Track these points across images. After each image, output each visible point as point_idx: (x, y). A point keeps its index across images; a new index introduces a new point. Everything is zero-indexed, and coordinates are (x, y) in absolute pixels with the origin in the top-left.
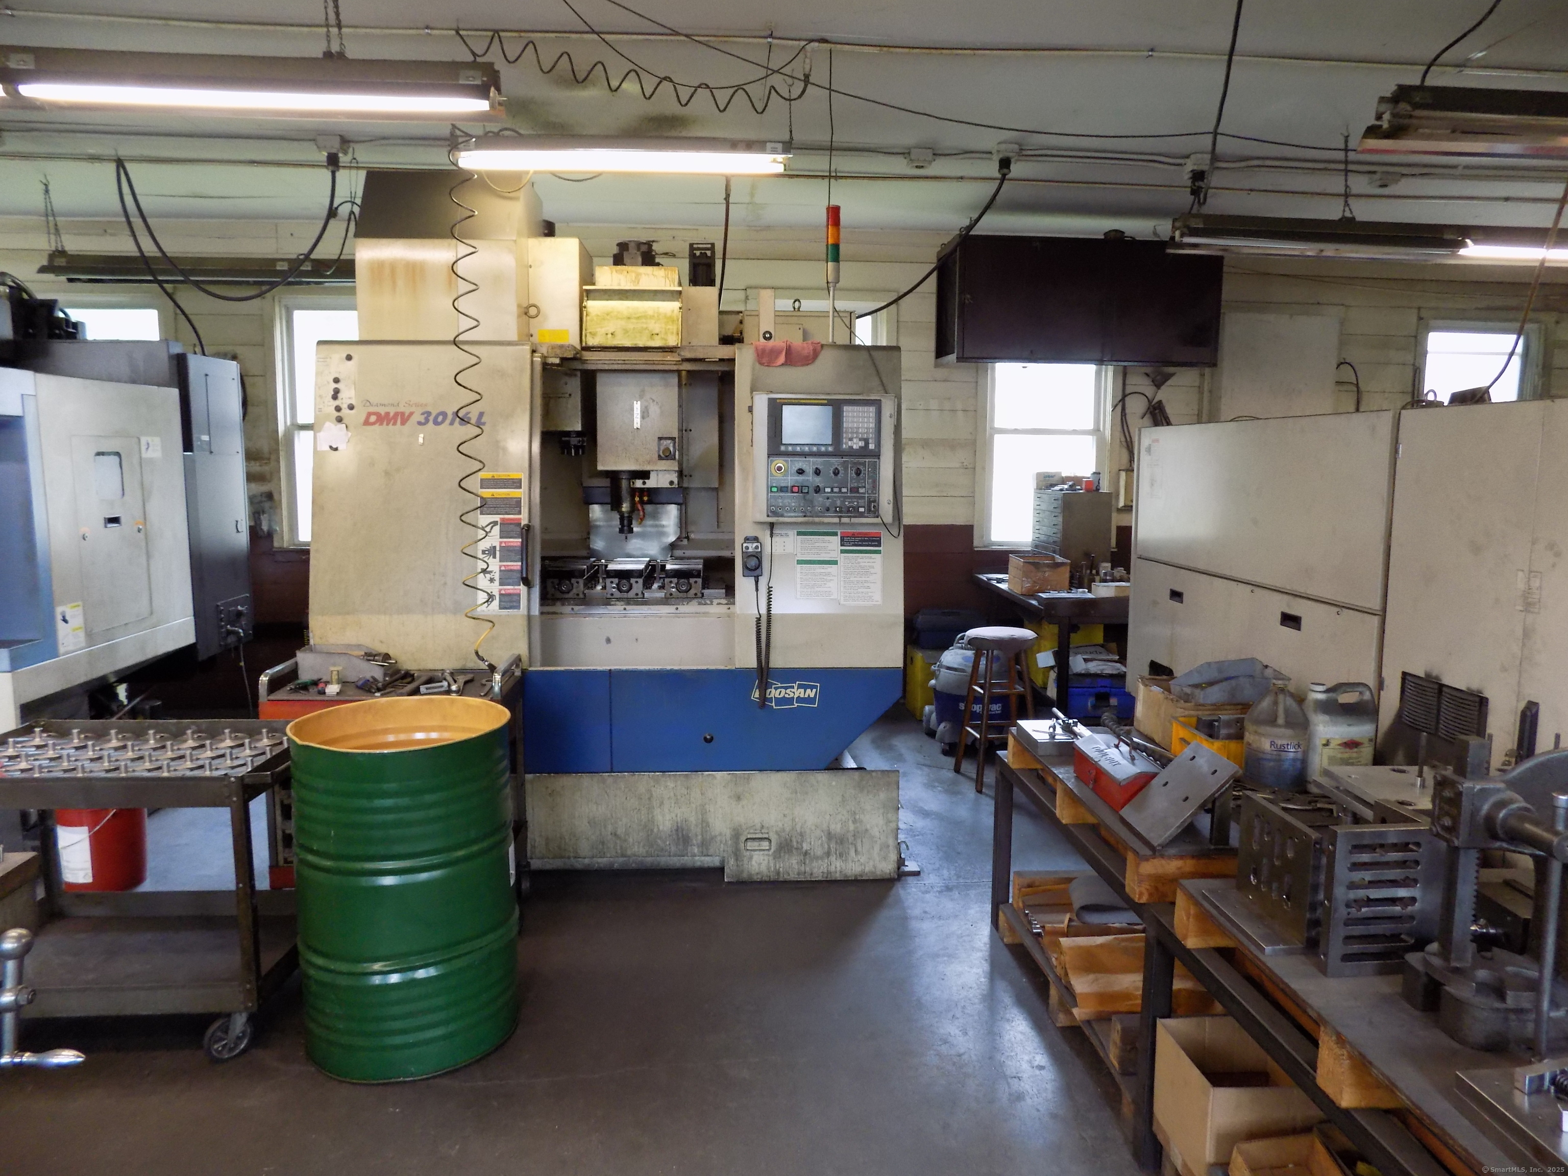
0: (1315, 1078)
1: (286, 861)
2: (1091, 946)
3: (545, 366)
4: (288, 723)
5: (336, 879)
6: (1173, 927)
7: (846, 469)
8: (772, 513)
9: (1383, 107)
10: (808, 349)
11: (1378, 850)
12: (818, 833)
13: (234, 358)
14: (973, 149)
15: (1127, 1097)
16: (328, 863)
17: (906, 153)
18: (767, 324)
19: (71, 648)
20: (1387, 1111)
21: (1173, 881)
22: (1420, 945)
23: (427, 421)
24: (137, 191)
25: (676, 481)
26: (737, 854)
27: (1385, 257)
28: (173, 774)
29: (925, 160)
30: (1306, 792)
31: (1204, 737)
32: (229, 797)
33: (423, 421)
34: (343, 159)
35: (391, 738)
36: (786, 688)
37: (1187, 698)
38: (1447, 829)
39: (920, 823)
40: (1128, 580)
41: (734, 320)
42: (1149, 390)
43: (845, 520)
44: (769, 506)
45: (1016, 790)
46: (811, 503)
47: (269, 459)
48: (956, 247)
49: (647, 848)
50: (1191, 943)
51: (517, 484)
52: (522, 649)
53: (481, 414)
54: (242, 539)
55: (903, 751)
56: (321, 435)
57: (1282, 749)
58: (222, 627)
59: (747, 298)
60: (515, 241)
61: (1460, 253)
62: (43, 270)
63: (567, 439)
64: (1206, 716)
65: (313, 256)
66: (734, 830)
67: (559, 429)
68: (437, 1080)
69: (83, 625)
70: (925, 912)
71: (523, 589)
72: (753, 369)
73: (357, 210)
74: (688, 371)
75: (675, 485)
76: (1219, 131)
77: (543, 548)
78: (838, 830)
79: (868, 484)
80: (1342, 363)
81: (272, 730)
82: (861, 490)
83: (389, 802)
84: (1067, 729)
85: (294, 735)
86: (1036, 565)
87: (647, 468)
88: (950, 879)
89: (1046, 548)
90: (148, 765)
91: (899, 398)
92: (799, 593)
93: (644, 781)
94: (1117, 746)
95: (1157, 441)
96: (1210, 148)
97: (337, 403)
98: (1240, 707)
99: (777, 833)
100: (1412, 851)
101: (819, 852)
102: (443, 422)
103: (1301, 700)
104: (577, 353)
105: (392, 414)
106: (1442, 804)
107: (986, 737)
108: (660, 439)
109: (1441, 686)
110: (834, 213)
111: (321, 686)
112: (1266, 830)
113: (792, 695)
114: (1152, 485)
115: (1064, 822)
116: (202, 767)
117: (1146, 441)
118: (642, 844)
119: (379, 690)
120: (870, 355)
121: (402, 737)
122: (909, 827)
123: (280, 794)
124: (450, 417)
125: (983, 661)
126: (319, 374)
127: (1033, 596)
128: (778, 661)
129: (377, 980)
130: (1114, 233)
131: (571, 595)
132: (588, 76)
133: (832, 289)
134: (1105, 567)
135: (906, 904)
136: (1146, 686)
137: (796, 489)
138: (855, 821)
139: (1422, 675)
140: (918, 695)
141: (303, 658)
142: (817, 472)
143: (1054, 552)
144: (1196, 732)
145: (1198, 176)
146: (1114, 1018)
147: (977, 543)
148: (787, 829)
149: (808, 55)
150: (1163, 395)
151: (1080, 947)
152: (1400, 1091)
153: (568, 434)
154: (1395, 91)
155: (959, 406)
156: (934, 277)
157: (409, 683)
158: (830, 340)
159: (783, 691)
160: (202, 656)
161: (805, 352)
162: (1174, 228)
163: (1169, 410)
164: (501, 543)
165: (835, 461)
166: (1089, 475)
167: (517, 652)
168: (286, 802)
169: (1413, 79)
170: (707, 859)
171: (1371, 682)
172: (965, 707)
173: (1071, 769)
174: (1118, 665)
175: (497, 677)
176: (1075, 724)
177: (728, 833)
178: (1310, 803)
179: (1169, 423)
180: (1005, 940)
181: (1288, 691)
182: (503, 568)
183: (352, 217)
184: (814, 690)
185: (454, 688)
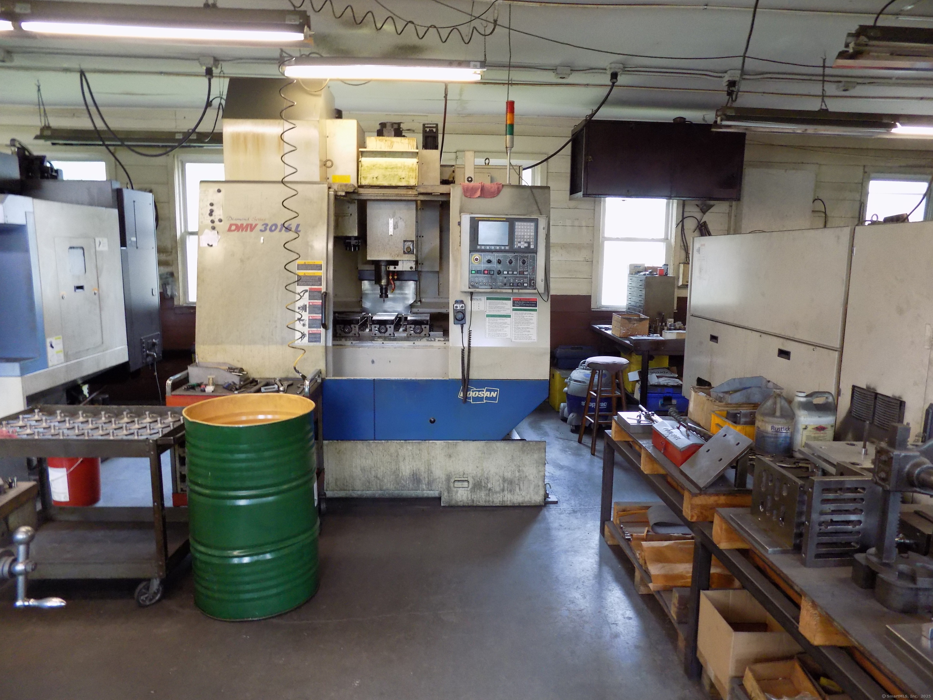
0: (798, 628)
1: (182, 490)
2: (660, 547)
3: (336, 197)
4: (183, 408)
5: (211, 501)
6: (711, 536)
7: (517, 260)
8: (472, 286)
9: (850, 39)
10: (494, 187)
11: (838, 492)
12: (497, 477)
13: (151, 191)
14: (594, 67)
15: (681, 636)
16: (207, 492)
17: (554, 69)
18: (469, 172)
19: (56, 363)
20: (841, 648)
21: (712, 508)
22: (863, 549)
23: (265, 229)
24: (93, 90)
25: (414, 267)
26: (449, 490)
27: (845, 134)
28: (116, 438)
29: (566, 74)
30: (792, 457)
31: (730, 422)
32: (149, 452)
33: (263, 229)
34: (215, 71)
35: (244, 418)
36: (479, 391)
37: (720, 400)
38: (883, 480)
39: (558, 473)
40: (684, 329)
41: (449, 171)
42: (698, 215)
43: (515, 291)
44: (470, 282)
45: (616, 454)
46: (495, 280)
47: (171, 252)
48: (584, 127)
49: (395, 485)
50: (723, 545)
51: (319, 267)
52: (322, 366)
53: (298, 226)
54: (155, 300)
55: (548, 430)
56: (203, 237)
57: (778, 431)
58: (144, 352)
59: (457, 158)
60: (318, 121)
61: (892, 131)
62: (37, 138)
63: (349, 241)
64: (732, 410)
65: (197, 130)
66: (447, 475)
67: (345, 235)
68: (272, 620)
69: (62, 350)
70: (561, 526)
71: (322, 330)
72: (461, 199)
73: (223, 102)
74: (422, 201)
75: (414, 269)
76: (747, 55)
77: (334, 307)
78: (509, 476)
79: (530, 269)
80: (816, 199)
81: (174, 413)
82: (525, 273)
83: (243, 456)
84: (648, 417)
85: (187, 415)
86: (629, 320)
87: (396, 259)
88: (575, 506)
89: (635, 310)
90: (101, 432)
91: (548, 217)
92: (487, 335)
93: (393, 446)
94: (678, 428)
95: (704, 245)
96: (740, 66)
97: (212, 218)
98: (753, 405)
99: (473, 477)
100: (859, 492)
101: (498, 489)
102: (275, 229)
103: (790, 401)
104: (355, 189)
105: (244, 225)
106: (880, 465)
107: (597, 422)
108: (405, 241)
109: (877, 394)
110: (511, 105)
111: (203, 386)
112: (770, 479)
113: (483, 395)
114: (700, 271)
115: (645, 473)
116: (132, 434)
117: (697, 245)
118: (392, 483)
119: (237, 389)
120: (532, 192)
121: (251, 417)
122: (551, 475)
123: (179, 451)
124: (279, 227)
125: (596, 377)
126: (201, 200)
127: (627, 338)
128: (474, 375)
129: (236, 561)
130: (678, 119)
131: (351, 334)
132: (363, 20)
133: (509, 151)
134: (670, 321)
135: (549, 521)
136: (696, 392)
137: (486, 272)
138: (519, 471)
139: (865, 387)
140: (557, 397)
141: (191, 370)
142: (499, 262)
143: (640, 312)
144: (726, 420)
145: (732, 84)
146: (674, 590)
147: (593, 306)
148: (479, 475)
149: (497, 7)
150: (708, 218)
151: (653, 548)
152: (852, 636)
153: (349, 238)
154: (857, 30)
155: (584, 224)
156: (570, 145)
157: (255, 385)
158: (508, 182)
159: (477, 393)
160: (133, 369)
161: (492, 190)
162: (717, 115)
163: (710, 227)
164: (309, 303)
165: (510, 255)
166: (661, 266)
167: (319, 368)
168: (182, 455)
169: (870, 22)
170: (431, 492)
171: (833, 391)
172: (585, 404)
173: (650, 441)
174: (677, 380)
175: (307, 383)
176: (653, 415)
177: (443, 477)
178: (795, 463)
179: (710, 235)
180: (608, 543)
181: (783, 396)
182: (311, 318)
183: (221, 106)
184: (496, 393)
185: (281, 389)
